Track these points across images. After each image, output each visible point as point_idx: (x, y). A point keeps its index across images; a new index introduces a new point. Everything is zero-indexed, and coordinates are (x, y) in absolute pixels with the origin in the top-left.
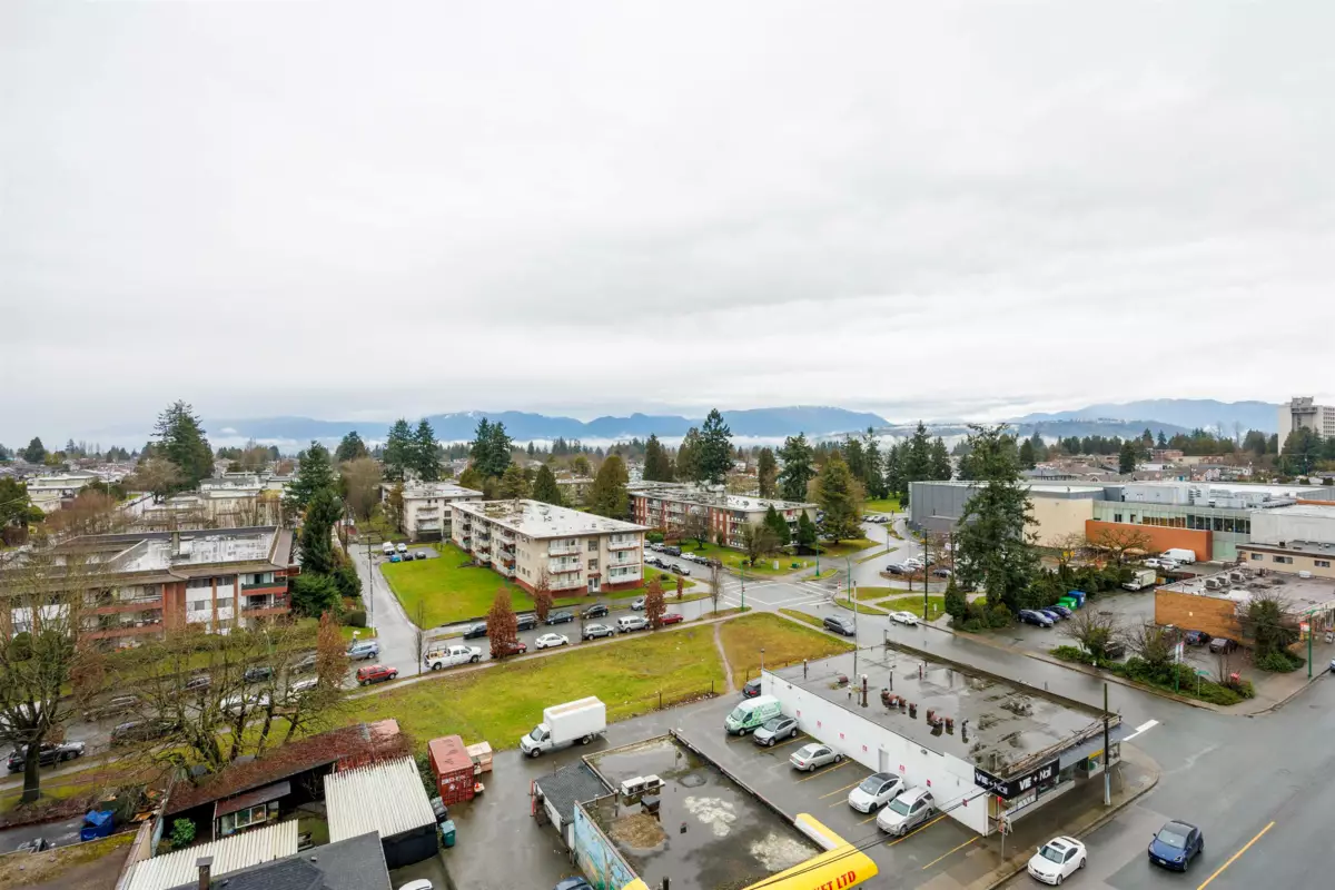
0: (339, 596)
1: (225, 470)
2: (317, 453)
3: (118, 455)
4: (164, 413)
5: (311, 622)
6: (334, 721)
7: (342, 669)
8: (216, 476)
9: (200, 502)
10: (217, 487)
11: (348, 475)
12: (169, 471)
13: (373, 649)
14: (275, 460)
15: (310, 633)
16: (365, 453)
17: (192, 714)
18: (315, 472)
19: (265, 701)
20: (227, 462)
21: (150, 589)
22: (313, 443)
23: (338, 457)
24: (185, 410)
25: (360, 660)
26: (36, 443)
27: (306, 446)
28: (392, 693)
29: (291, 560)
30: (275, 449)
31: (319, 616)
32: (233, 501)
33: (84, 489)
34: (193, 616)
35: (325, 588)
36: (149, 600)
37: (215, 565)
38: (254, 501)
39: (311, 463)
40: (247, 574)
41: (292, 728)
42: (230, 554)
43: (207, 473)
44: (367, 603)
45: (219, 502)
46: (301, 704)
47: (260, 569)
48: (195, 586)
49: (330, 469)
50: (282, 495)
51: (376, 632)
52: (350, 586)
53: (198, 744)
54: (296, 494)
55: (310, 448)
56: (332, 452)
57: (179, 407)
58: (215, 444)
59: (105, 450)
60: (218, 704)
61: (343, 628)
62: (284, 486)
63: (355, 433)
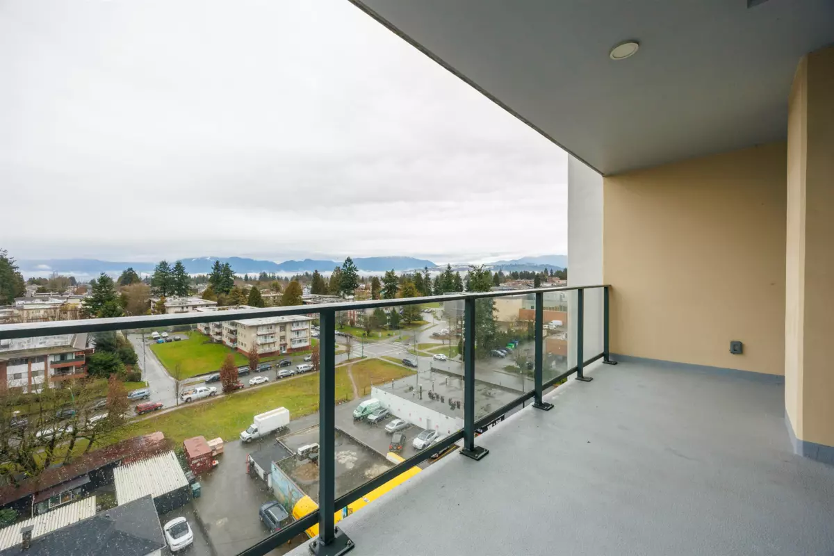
0: (123, 364)
1: (34, 291)
2: (105, 281)
5: (105, 380)
6: (120, 436)
8: (27, 295)
9: (16, 312)
10: (29, 302)
11: (127, 293)
13: (146, 393)
14: (72, 285)
15: (102, 387)
16: (138, 281)
17: (14, 442)
18: (103, 292)
19: (70, 430)
20: (35, 287)
22: (102, 274)
23: (120, 283)
25: (137, 400)
27: (96, 277)
28: (159, 417)
29: (87, 345)
31: (108, 377)
32: (42, 312)
34: (13, 383)
35: (112, 361)
37: (31, 350)
38: (58, 310)
39: (101, 286)
40: (55, 355)
41: (91, 443)
42: (41, 343)
43: (21, 294)
44: (142, 368)
45: (31, 312)
46: (97, 429)
47: (64, 351)
48: (14, 364)
49: (114, 290)
50: (80, 306)
51: (148, 384)
52: (130, 359)
53: (20, 461)
54: (90, 305)
55: (100, 277)
56: (115, 280)
60: (35, 435)
61: (126, 383)
62: (81, 301)
63: (131, 269)
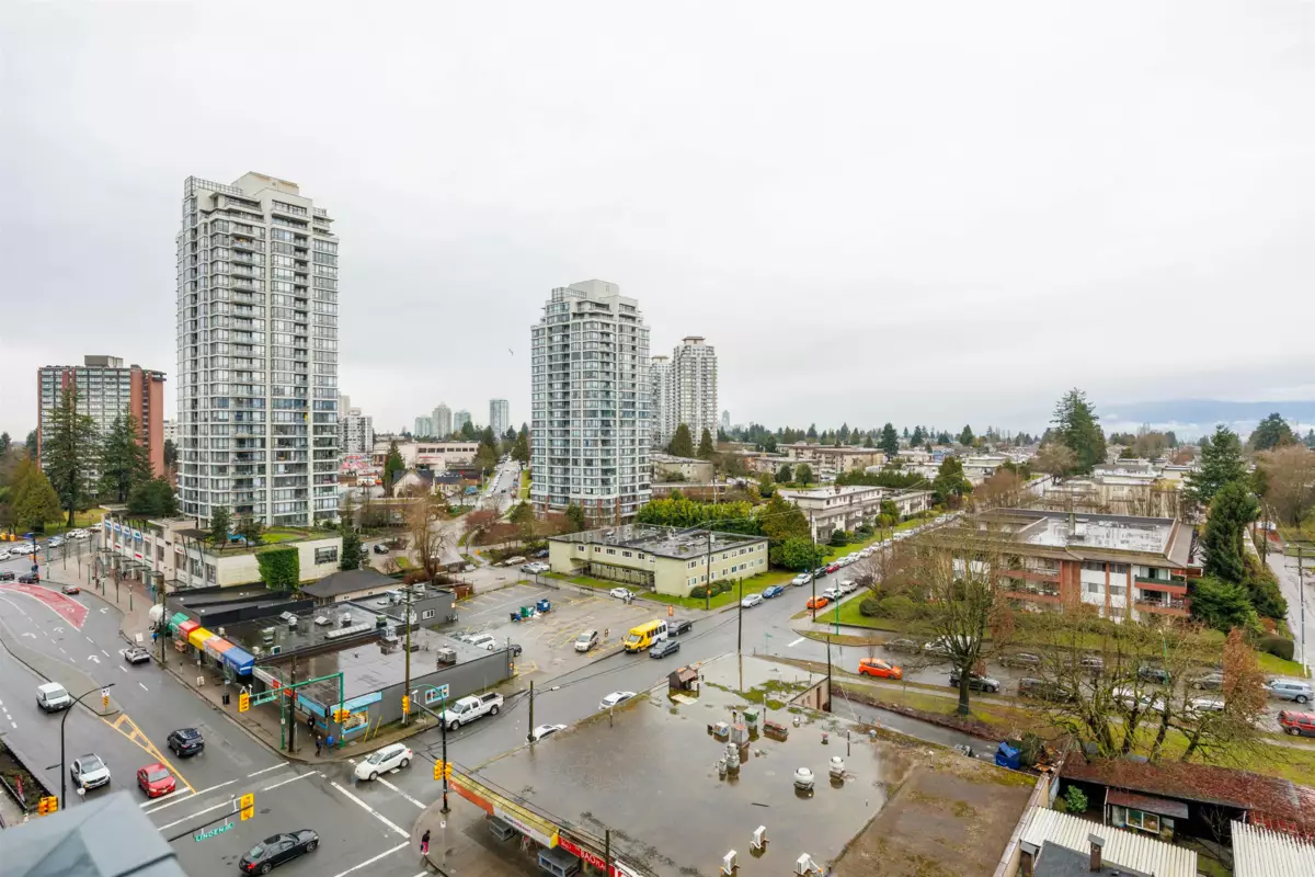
0: (1254, 613)
1: (1118, 456)
2: (1224, 441)
3: (1024, 440)
4: (1061, 401)
5: (1220, 636)
7: (1258, 704)
8: (1109, 461)
9: (1094, 486)
10: (1110, 473)
11: (1268, 467)
12: (1065, 455)
13: (1305, 692)
14: (1171, 447)
15: (1213, 648)
16: (1293, 440)
17: (1086, 691)
18: (1221, 461)
19: (1160, 705)
20: (1119, 448)
21: (1050, 562)
22: (1219, 428)
23: (1253, 446)
24: (1079, 397)
25: (1284, 699)
26: (967, 430)
27: (1210, 431)
29: (1191, 560)
30: (1171, 435)
31: (1227, 632)
32: (1126, 489)
33: (999, 469)
34: (1088, 597)
35: (1234, 600)
36: (1048, 573)
37: (1109, 551)
38: (1148, 490)
39: (1216, 451)
40: (1142, 566)
41: (1192, 747)
42: (1122, 542)
43: (1098, 458)
44: (1296, 631)
45: (1111, 488)
46: (1203, 724)
47: (1154, 563)
48: (1089, 568)
49: (1241, 459)
50: (1180, 486)
51: (1309, 671)
52: (1270, 605)
53: (1091, 722)
54: (1197, 486)
55: (1215, 434)
56: (1244, 439)
57: (1074, 395)
58: (1108, 431)
59: (1014, 435)
60: (1111, 691)
61: (1260, 654)
62: (1183, 476)
63: (1277, 416)
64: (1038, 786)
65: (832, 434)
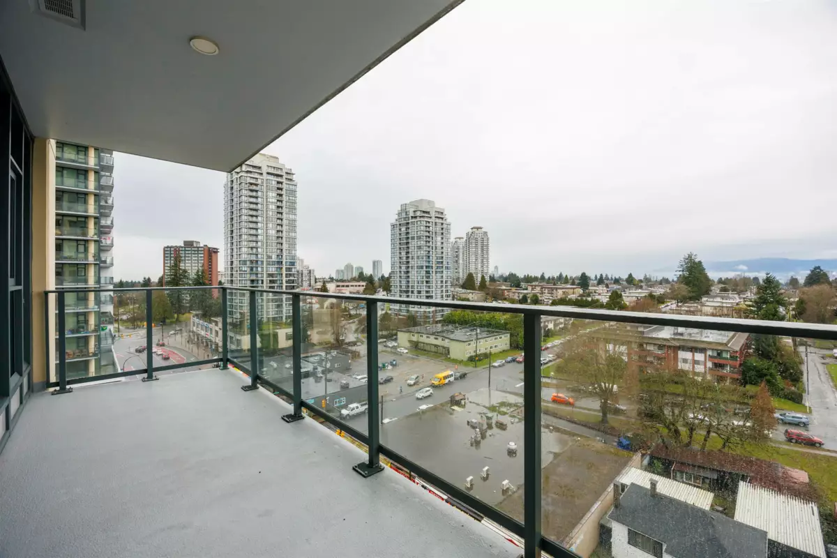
0: (779, 377)
1: (718, 290)
2: (770, 282)
3: (665, 281)
4: (683, 259)
7: (771, 424)
8: (712, 294)
9: (699, 307)
10: (711, 300)
12: (684, 291)
16: (826, 281)
18: (768, 293)
20: (721, 286)
21: (660, 347)
22: (768, 274)
23: (804, 284)
24: (693, 257)
26: (630, 275)
30: (756, 280)
33: (645, 296)
35: (767, 369)
36: (659, 353)
39: (765, 287)
40: (713, 350)
42: (706, 337)
43: (706, 292)
47: (720, 348)
51: (810, 409)
55: (765, 278)
56: (801, 280)
57: (690, 256)
59: (660, 278)
63: (820, 267)
64: (634, 457)
65: (553, 278)
